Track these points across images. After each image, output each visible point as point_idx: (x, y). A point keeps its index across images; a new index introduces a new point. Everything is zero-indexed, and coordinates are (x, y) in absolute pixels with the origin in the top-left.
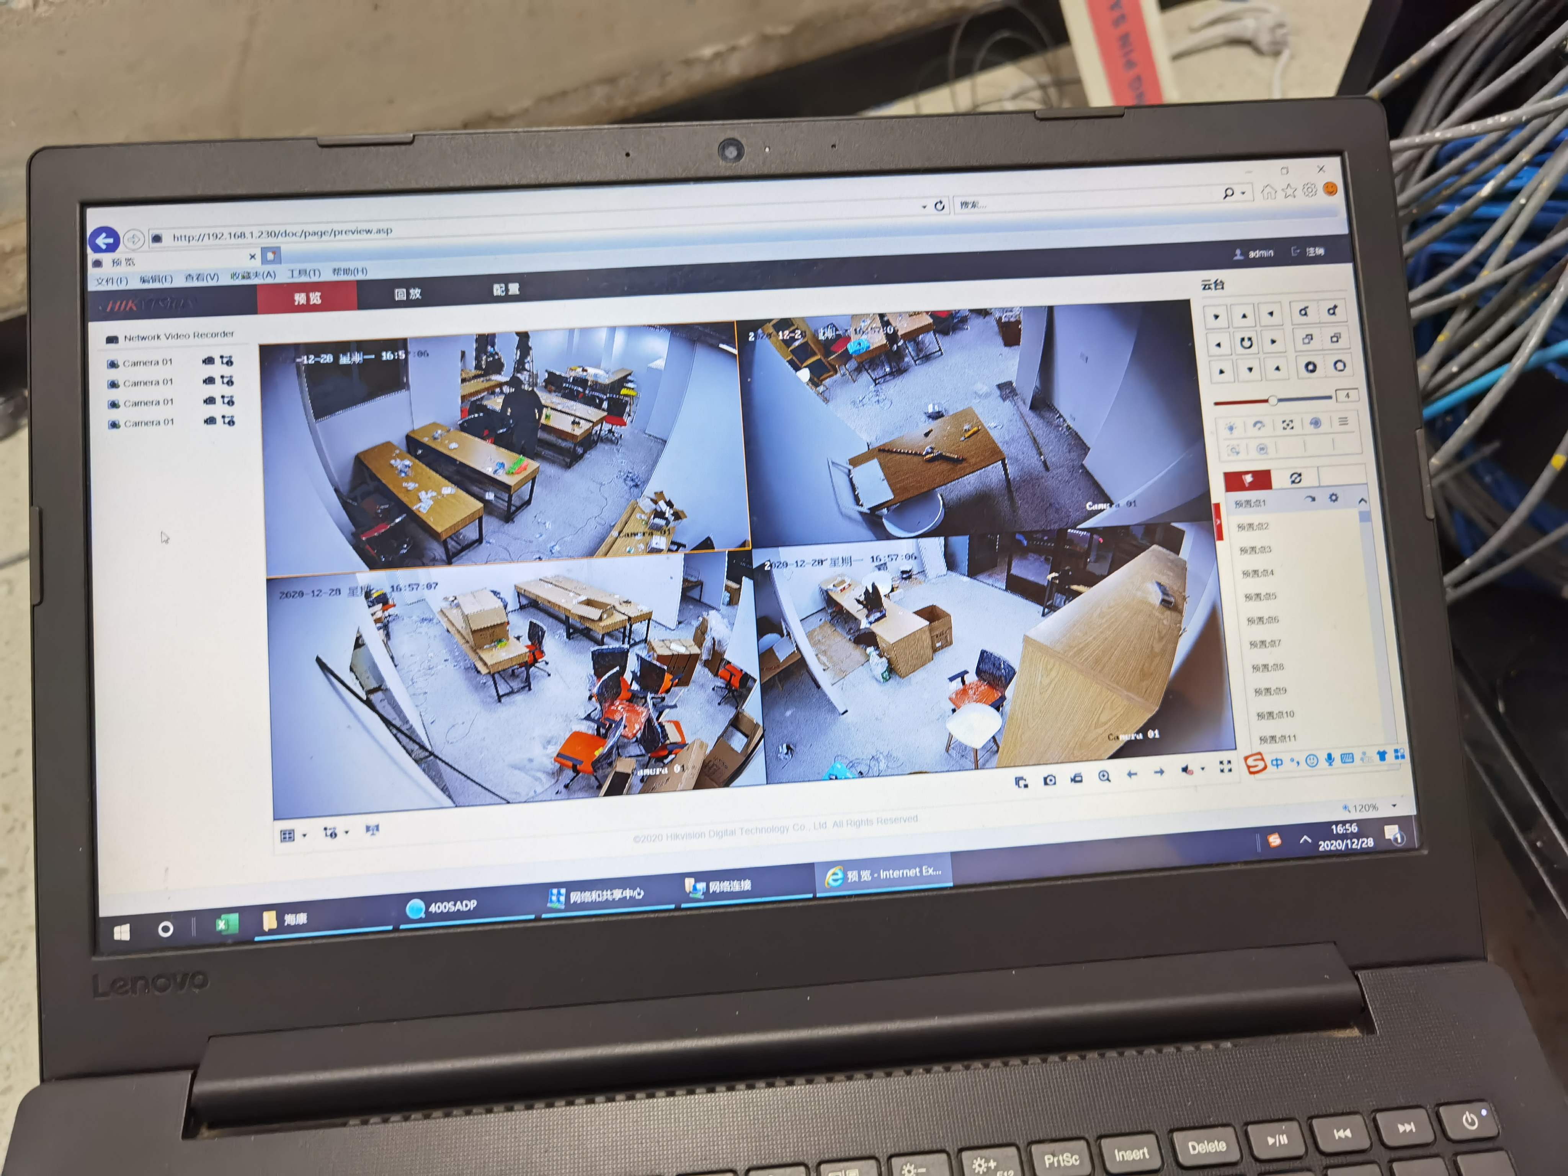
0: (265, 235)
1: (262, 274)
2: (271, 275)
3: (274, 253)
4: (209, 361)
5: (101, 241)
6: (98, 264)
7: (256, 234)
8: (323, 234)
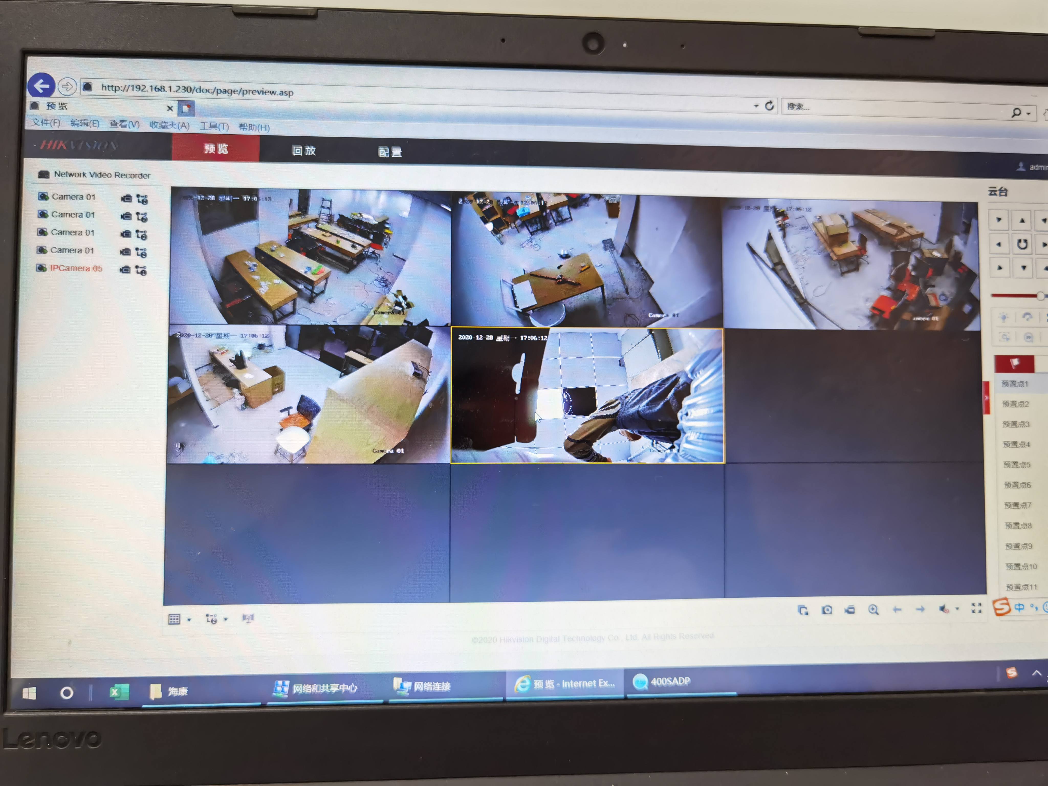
0: (182, 90)
1: (177, 124)
2: (185, 127)
3: (189, 106)
4: (127, 199)
5: (39, 86)
6: (35, 106)
7: (175, 88)
8: (233, 92)
